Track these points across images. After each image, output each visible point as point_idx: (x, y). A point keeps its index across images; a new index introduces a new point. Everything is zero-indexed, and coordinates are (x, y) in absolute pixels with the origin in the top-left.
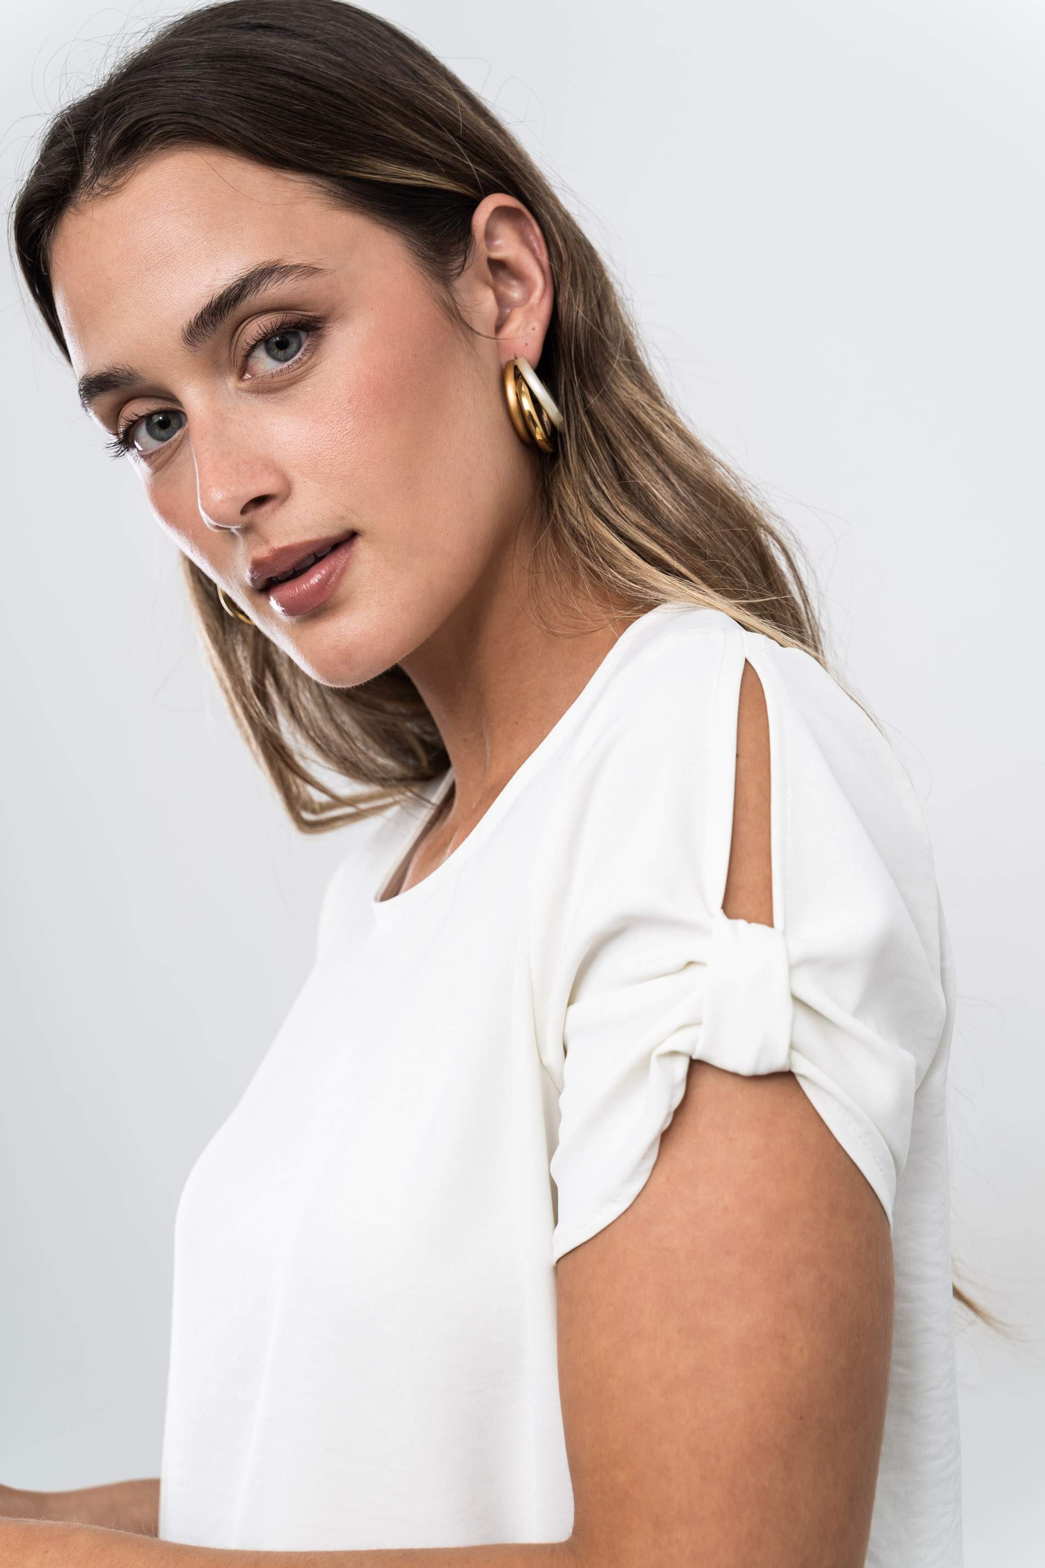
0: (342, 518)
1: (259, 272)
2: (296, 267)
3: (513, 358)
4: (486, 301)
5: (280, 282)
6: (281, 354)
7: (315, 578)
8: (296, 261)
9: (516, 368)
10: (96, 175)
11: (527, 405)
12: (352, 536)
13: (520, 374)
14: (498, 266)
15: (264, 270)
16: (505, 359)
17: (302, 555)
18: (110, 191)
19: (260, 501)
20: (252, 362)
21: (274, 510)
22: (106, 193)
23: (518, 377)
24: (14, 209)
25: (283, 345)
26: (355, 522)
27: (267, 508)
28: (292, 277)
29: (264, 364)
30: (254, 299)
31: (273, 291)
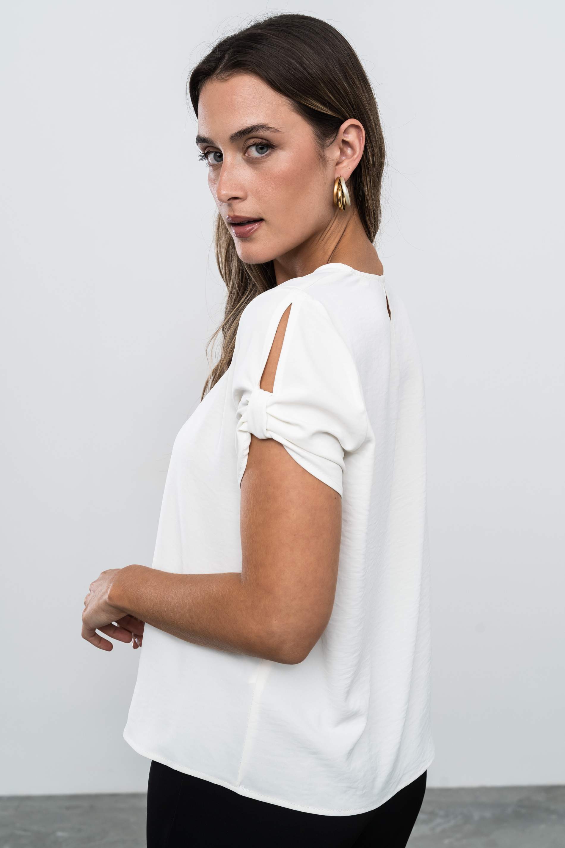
0: (260, 213)
1: (259, 126)
2: (272, 128)
3: (340, 176)
4: (337, 153)
5: (265, 131)
6: (260, 151)
7: (248, 228)
8: (272, 126)
9: (340, 180)
10: (221, 71)
11: (340, 194)
12: (260, 220)
13: (341, 183)
14: (345, 143)
15: (261, 126)
16: (337, 176)
17: (243, 220)
18: (224, 80)
19: (236, 198)
20: (249, 150)
21: (239, 202)
22: (222, 80)
23: (340, 184)
24: (192, 71)
25: (262, 149)
26: (264, 216)
27: (238, 201)
28: (269, 131)
29: (254, 153)
30: (254, 134)
31: (262, 133)
